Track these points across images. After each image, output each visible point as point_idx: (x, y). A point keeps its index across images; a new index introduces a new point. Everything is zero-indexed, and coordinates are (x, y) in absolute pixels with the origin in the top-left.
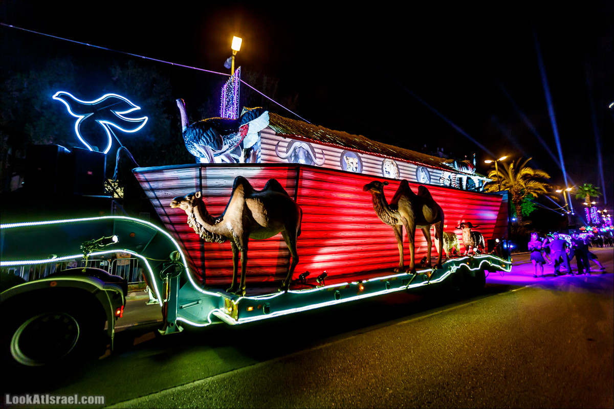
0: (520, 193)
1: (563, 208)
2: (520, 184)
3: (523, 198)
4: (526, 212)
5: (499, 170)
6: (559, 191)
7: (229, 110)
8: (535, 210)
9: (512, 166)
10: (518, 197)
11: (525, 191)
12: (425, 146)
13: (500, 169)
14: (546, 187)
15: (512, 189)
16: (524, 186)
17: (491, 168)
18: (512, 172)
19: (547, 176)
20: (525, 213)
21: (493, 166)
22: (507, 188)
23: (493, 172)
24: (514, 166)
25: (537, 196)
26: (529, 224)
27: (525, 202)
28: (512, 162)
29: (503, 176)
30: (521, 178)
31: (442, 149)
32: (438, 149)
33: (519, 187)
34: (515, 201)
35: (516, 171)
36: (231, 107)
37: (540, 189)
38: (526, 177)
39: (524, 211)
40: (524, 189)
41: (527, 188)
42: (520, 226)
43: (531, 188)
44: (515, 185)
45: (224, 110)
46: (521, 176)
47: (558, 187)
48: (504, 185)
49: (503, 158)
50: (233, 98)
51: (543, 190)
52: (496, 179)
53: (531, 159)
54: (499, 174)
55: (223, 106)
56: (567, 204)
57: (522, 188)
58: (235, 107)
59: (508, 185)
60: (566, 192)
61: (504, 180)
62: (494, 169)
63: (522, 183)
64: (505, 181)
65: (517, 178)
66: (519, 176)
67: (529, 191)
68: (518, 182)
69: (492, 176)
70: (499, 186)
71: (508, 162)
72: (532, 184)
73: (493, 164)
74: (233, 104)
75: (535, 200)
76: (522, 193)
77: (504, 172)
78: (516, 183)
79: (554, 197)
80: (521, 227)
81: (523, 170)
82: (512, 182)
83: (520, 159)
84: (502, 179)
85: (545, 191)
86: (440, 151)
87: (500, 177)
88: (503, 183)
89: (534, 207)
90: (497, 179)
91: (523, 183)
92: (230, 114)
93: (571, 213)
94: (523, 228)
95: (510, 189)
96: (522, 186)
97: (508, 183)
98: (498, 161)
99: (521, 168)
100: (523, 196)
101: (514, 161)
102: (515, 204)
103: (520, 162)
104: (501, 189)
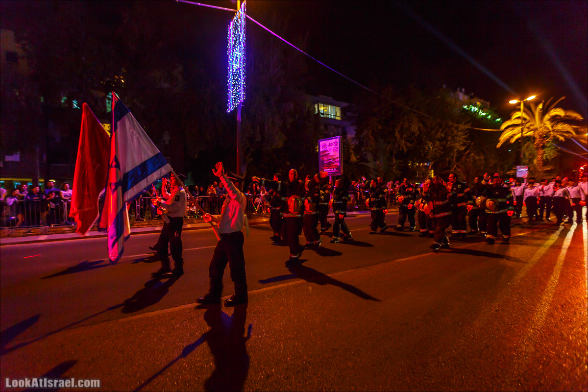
0: (545, 136)
2: (546, 126)
3: (548, 142)
4: (548, 157)
5: (524, 111)
7: (236, 51)
8: (558, 155)
9: (540, 106)
10: (542, 141)
11: (550, 135)
12: (445, 86)
13: (526, 110)
14: (576, 129)
15: (536, 132)
16: (550, 128)
17: (516, 108)
18: (539, 113)
19: (580, 118)
20: (547, 159)
21: (518, 107)
22: (530, 131)
23: (517, 113)
24: (543, 106)
25: (563, 139)
26: (549, 169)
27: (549, 147)
28: (541, 102)
29: (528, 118)
30: (549, 120)
31: (463, 90)
32: (459, 89)
33: (545, 130)
34: (538, 145)
35: (545, 111)
36: (238, 47)
37: (568, 132)
38: (554, 119)
39: (546, 156)
40: (550, 132)
41: (553, 131)
43: (558, 131)
44: (541, 127)
45: (231, 51)
46: (549, 118)
48: (528, 128)
50: (240, 36)
51: (572, 133)
52: (519, 121)
53: (563, 98)
54: (524, 115)
55: (230, 46)
57: (547, 131)
58: (242, 46)
59: (532, 128)
61: (529, 122)
62: (519, 110)
63: (549, 125)
64: (529, 124)
65: (544, 120)
66: (547, 117)
67: (556, 134)
68: (545, 124)
69: (516, 118)
70: (522, 128)
71: (536, 103)
72: (561, 127)
73: (519, 104)
74: (240, 43)
76: (547, 136)
77: (530, 113)
78: (542, 125)
79: (582, 141)
80: (540, 173)
81: (552, 111)
82: (538, 124)
83: (552, 98)
84: (527, 121)
85: (574, 133)
86: (461, 91)
87: (525, 119)
88: (527, 125)
89: (558, 151)
90: (521, 121)
91: (550, 125)
92: (238, 55)
94: (542, 174)
95: (534, 132)
96: (548, 128)
97: (533, 126)
98: (525, 100)
99: (550, 109)
100: (547, 140)
101: (543, 101)
102: (538, 148)
103: (552, 100)
104: (524, 133)
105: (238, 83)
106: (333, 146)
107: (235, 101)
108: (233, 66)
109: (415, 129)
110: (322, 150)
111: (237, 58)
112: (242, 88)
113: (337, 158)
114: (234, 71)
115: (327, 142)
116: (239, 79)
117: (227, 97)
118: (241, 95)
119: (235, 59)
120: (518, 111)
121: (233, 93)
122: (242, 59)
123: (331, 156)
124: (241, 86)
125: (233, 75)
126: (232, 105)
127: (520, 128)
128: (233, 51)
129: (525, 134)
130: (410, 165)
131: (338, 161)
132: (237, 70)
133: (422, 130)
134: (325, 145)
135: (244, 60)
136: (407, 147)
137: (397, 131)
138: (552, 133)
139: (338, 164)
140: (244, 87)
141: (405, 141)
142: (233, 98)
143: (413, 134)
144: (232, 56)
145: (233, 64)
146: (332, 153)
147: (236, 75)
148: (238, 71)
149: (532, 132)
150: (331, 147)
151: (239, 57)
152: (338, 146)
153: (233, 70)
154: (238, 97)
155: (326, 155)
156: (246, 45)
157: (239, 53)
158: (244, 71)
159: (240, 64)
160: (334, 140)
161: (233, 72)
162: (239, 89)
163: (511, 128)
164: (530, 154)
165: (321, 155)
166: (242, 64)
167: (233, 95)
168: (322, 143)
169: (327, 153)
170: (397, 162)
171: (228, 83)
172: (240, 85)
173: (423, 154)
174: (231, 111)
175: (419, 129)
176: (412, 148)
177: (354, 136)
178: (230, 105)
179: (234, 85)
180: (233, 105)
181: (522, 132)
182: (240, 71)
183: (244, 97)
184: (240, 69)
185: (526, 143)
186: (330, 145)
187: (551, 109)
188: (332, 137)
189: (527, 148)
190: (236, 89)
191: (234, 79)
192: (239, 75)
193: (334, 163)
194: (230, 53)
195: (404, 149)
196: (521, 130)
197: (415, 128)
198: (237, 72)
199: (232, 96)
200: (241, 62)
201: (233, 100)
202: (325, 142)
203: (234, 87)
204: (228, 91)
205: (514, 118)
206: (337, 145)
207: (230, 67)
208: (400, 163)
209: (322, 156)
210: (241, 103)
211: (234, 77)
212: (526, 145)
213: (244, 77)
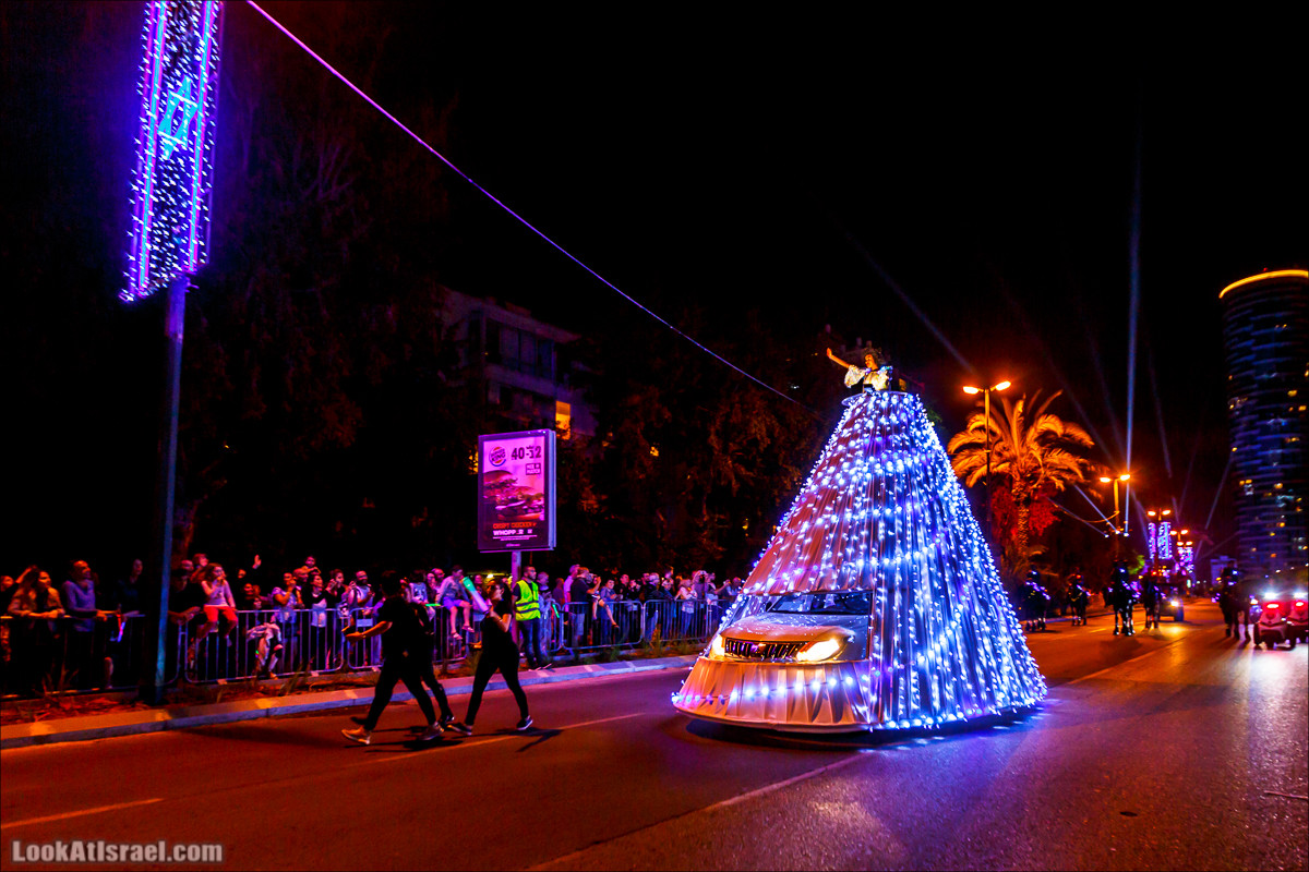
0: (1031, 476)
1: (1110, 520)
2: (1032, 454)
3: (1035, 490)
4: (1037, 526)
5: (991, 414)
6: (1105, 480)
7: (177, 88)
8: (1055, 522)
9: (1020, 407)
10: (1025, 487)
11: (1040, 474)
12: (829, 327)
13: (995, 412)
14: (1083, 467)
15: (1015, 466)
16: (1039, 459)
17: (974, 407)
18: (1018, 422)
19: (1088, 441)
20: (1035, 529)
21: (980, 404)
22: (1004, 462)
23: (978, 417)
24: (1025, 406)
25: (1062, 486)
26: (1039, 552)
27: (1038, 502)
28: (1020, 398)
29: (998, 432)
30: (1036, 440)
32: (859, 341)
33: (1030, 463)
34: (1018, 496)
35: (1028, 420)
37: (1070, 471)
38: (1046, 439)
39: (1034, 523)
40: (1039, 467)
41: (1045, 465)
42: (1020, 558)
43: (1052, 467)
44: (1022, 455)
45: (157, 86)
46: (1036, 435)
47: (1106, 469)
48: (1000, 454)
49: (1003, 386)
51: (1076, 474)
52: (982, 438)
53: (1059, 393)
54: (992, 425)
56: (1117, 512)
57: (1034, 465)
59: (1006, 454)
60: (1119, 484)
61: (1001, 440)
62: (982, 411)
63: (1036, 451)
64: (1001, 444)
65: (1028, 439)
66: (1032, 434)
67: (1049, 473)
68: (1029, 449)
69: (974, 430)
70: (988, 454)
71: (1013, 398)
72: (1058, 457)
73: (981, 397)
75: (1059, 496)
76: (1035, 477)
77: (1003, 421)
78: (1024, 451)
79: (1095, 493)
80: (1024, 561)
81: (1041, 421)
82: (1016, 449)
83: (1039, 392)
84: (996, 439)
85: (1080, 475)
87: (993, 433)
89: (1054, 514)
90: (986, 436)
91: (1039, 452)
92: (182, 104)
93: (1121, 535)
94: (1027, 564)
95: (1010, 466)
96: (1035, 459)
97: (1008, 450)
98: (992, 389)
99: (1037, 415)
100: (1035, 486)
101: (1025, 397)
102: (1017, 503)
103: (1039, 397)
104: (992, 464)
105: (179, 201)
106: (527, 459)
107: (160, 264)
108: (158, 139)
109: (760, 430)
110: (488, 467)
111: (178, 115)
112: (193, 222)
113: (537, 497)
114: (165, 157)
115: (509, 446)
116: (185, 190)
117: (127, 247)
118: (186, 247)
119: (168, 116)
120: (979, 414)
121: (151, 236)
122: (201, 124)
123: (521, 488)
124: (188, 216)
125: (156, 170)
126: (144, 279)
127: (983, 453)
128: (164, 87)
129: (994, 467)
130: (745, 527)
131: (540, 506)
132: (174, 155)
133: (776, 435)
134: (498, 455)
135: (208, 127)
136: (738, 477)
137: (713, 430)
138: (1042, 470)
139: (541, 515)
140: (201, 221)
141: (733, 463)
142: (152, 252)
143: (755, 442)
144: (159, 104)
145: (160, 133)
146: (521, 480)
147: (171, 174)
148: (181, 161)
149: (1007, 464)
150: (519, 461)
151: (188, 115)
152: (542, 460)
153: (159, 152)
154: (176, 251)
155: (504, 484)
156: (222, 79)
157: (187, 101)
158: (204, 166)
159: (191, 137)
160: (530, 441)
161: (157, 162)
162: (180, 223)
163: (967, 452)
164: (1005, 516)
165: (486, 484)
166: (199, 141)
167: (151, 241)
168: (489, 446)
169: (505, 478)
170: (712, 519)
171: (133, 195)
172: (187, 211)
173: (778, 500)
174: (137, 297)
175: (770, 433)
176: (752, 484)
177: (592, 434)
178: (137, 276)
179: (160, 208)
180: (151, 277)
181: (988, 463)
182: (188, 164)
183: (199, 256)
184: (188, 154)
185: (995, 490)
186: (518, 454)
187: (1038, 418)
188: (524, 429)
189: (998, 500)
190: (169, 222)
191: (160, 186)
192: (182, 175)
193: (526, 512)
194: (150, 91)
195: (730, 482)
196: (985, 458)
197: (758, 428)
198: (178, 165)
199: (149, 246)
200: (194, 133)
201: (151, 260)
202: (501, 444)
203: (157, 214)
204: (131, 225)
205: (972, 427)
206: (538, 456)
207: (145, 140)
208: (720, 521)
209: (489, 487)
210: (186, 274)
211: (160, 179)
212: (995, 494)
213: (204, 186)
